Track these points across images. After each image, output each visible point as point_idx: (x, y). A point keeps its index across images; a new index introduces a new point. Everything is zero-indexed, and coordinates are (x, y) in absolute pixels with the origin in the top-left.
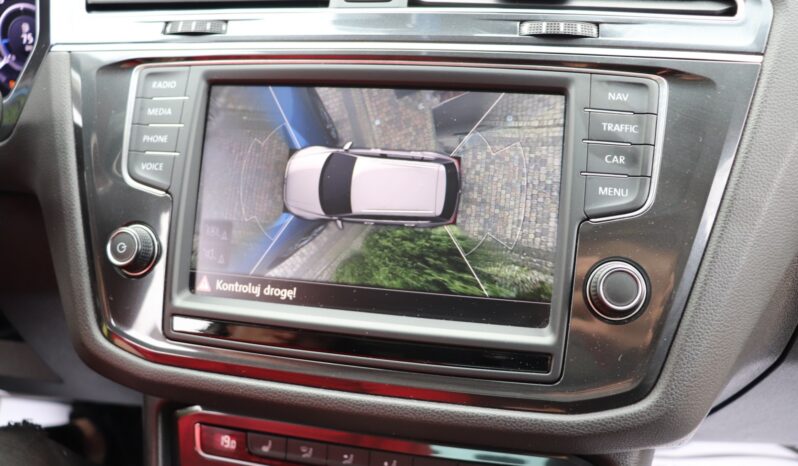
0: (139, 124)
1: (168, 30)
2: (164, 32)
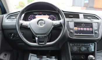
0: (70, 25)
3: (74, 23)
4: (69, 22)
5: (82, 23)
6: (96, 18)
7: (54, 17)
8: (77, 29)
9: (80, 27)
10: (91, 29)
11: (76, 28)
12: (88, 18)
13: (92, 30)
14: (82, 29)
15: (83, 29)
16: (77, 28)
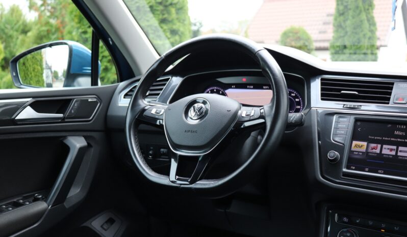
0: (336, 128)
1: (345, 106)
2: (343, 107)
3: (357, 120)
4: (334, 115)
5: (395, 123)
7: (296, 97)
8: (364, 149)
9: (383, 143)
14: (387, 150)
15: (393, 153)
16: (365, 144)
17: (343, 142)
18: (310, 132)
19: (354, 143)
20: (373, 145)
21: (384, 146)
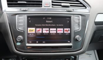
0: (18, 22)
2: (20, 10)
3: (28, 17)
4: (16, 15)
5: (46, 17)
6: (81, 3)
8: (34, 32)
9: (42, 27)
10: (67, 31)
11: (32, 30)
12: (63, 4)
13: (69, 32)
14: (45, 31)
15: (48, 32)
16: (34, 29)
17: (23, 30)
18: (5, 26)
19: (29, 29)
20: (38, 29)
21: (43, 29)
